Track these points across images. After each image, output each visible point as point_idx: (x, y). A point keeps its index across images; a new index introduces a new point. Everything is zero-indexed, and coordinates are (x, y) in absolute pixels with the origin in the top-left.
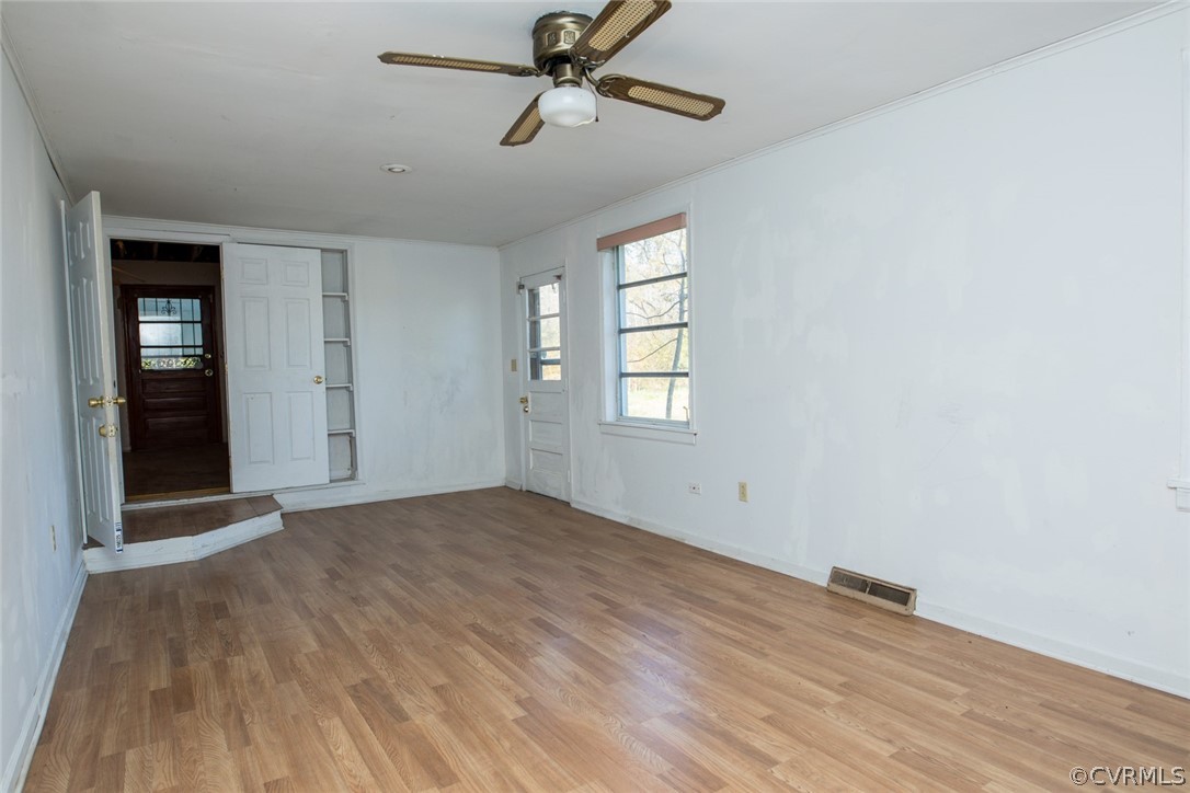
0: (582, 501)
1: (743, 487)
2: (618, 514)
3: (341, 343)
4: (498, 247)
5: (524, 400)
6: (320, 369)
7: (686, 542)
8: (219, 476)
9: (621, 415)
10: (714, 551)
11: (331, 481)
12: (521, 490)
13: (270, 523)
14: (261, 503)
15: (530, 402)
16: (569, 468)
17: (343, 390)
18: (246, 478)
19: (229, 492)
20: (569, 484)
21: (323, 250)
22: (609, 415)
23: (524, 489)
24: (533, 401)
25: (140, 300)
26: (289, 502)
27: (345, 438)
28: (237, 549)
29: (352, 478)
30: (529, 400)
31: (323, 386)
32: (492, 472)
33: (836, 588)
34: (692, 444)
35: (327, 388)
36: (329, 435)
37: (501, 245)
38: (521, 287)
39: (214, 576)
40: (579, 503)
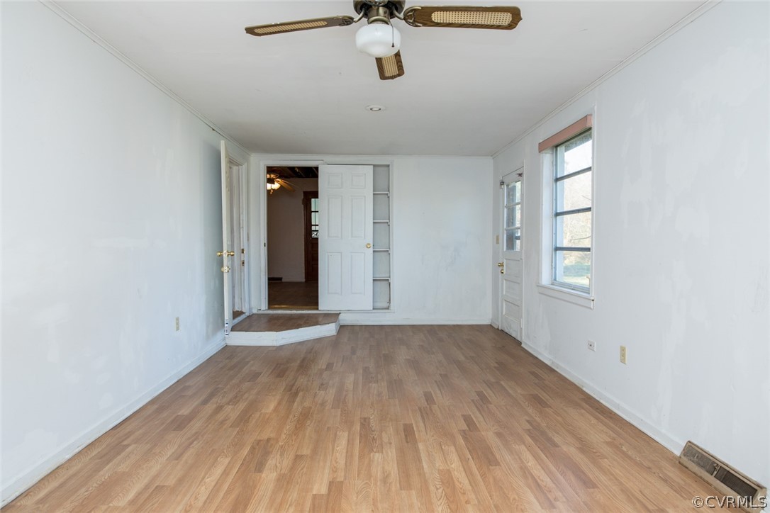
0: (528, 345)
1: (623, 349)
2: (546, 357)
3: (382, 222)
4: (492, 156)
5: (501, 265)
6: (370, 240)
7: (584, 389)
8: (313, 301)
9: (555, 280)
10: (601, 401)
11: (374, 309)
12: (498, 329)
13: (329, 330)
14: (332, 317)
15: (505, 266)
16: (522, 317)
17: (382, 252)
18: (327, 302)
19: (318, 309)
20: (521, 329)
21: (374, 166)
22: (545, 279)
23: (500, 328)
24: (507, 266)
25: (313, 200)
26: (346, 319)
27: (383, 282)
28: (319, 340)
29: (388, 308)
30: (504, 264)
31: (371, 250)
32: (483, 317)
33: (685, 461)
34: (590, 308)
35: (374, 251)
36: (374, 280)
37: (493, 154)
38: (502, 183)
39: (304, 358)
40: (526, 344)
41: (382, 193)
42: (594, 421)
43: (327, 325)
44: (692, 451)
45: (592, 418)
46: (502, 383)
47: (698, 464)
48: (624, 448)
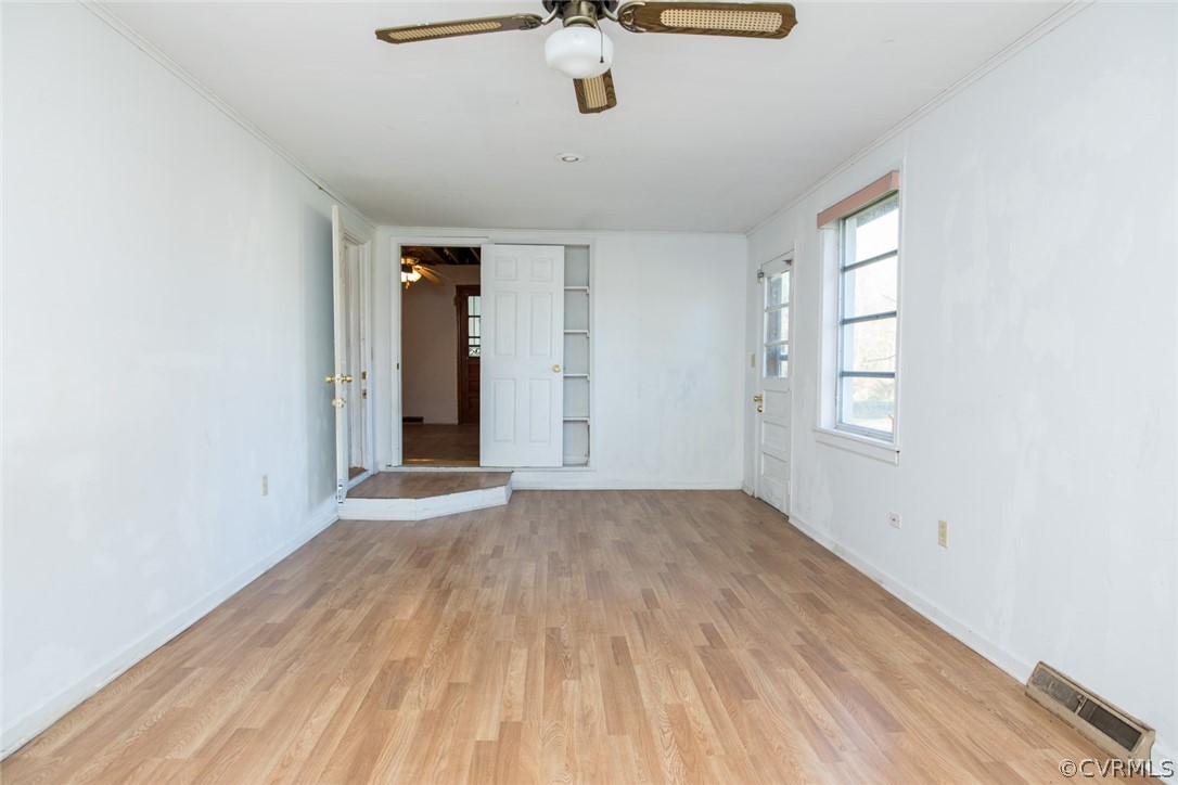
0: (798, 519)
1: (943, 526)
2: (825, 539)
3: (578, 334)
4: (745, 233)
5: (759, 399)
6: (559, 360)
7: (883, 586)
8: (471, 453)
9: (841, 422)
10: (909, 604)
11: (564, 465)
12: (753, 497)
13: (496, 497)
14: (499, 477)
15: (764, 403)
16: (789, 479)
17: (577, 379)
18: (492, 454)
19: (478, 465)
20: (789, 496)
21: (566, 247)
22: (826, 421)
23: (756, 495)
24: (767, 400)
25: (471, 299)
26: (522, 480)
27: (577, 424)
28: (481, 512)
29: (586, 464)
30: (764, 398)
31: (561, 375)
32: (729, 477)
33: (1035, 692)
34: (894, 464)
35: (565, 377)
36: (564, 421)
37: (748, 230)
38: (761, 275)
39: (457, 540)
40: (795, 518)
41: (578, 289)
42: (898, 633)
43: (493, 490)
44: (1045, 677)
45: (895, 629)
46: (760, 576)
47: (1054, 696)
48: (944, 674)
